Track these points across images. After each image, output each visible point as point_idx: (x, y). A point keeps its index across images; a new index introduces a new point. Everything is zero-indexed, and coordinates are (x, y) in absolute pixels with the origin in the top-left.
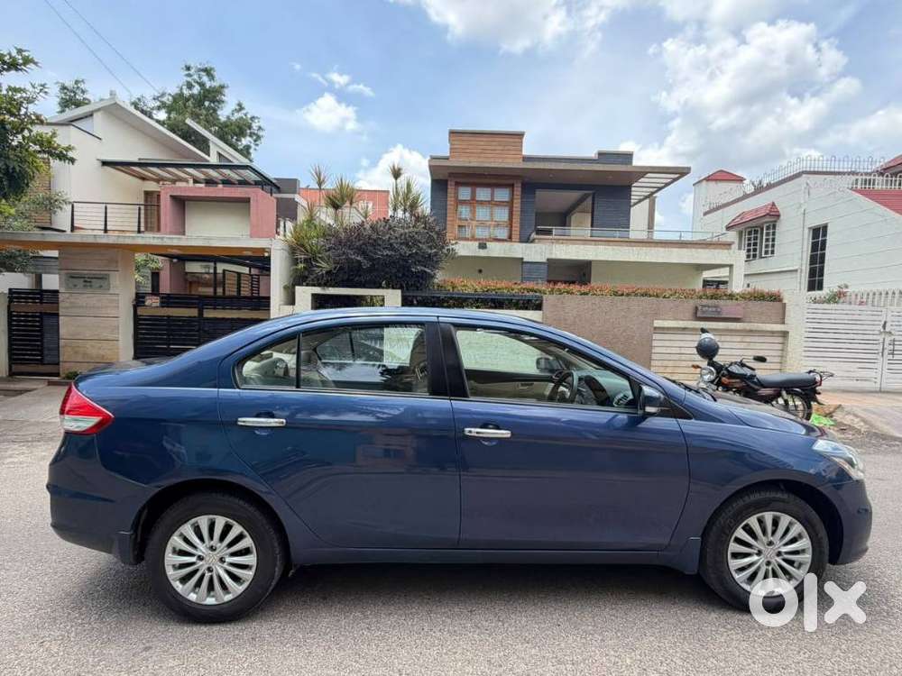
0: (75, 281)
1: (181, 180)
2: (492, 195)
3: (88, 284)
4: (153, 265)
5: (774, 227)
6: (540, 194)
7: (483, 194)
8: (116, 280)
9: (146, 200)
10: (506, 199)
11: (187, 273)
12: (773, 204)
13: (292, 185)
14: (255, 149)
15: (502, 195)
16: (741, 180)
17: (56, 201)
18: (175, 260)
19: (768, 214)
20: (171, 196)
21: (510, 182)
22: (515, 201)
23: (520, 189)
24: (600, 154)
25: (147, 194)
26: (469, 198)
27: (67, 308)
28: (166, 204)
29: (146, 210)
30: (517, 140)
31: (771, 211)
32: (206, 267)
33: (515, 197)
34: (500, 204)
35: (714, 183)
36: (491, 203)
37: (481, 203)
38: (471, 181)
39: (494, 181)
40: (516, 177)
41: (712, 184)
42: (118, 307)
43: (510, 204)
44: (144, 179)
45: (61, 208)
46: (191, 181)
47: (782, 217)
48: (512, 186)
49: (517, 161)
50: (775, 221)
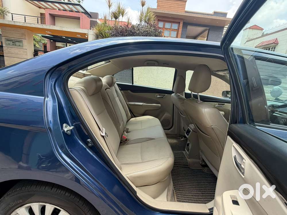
0: (9, 42)
1: (54, 9)
2: (171, 26)
3: (14, 44)
4: (43, 42)
5: (275, 48)
6: (189, 27)
7: (168, 25)
8: (25, 43)
9: (41, 16)
10: (176, 28)
11: (56, 46)
12: (277, 39)
13: (96, 15)
14: (82, 3)
15: (175, 26)
16: (262, 29)
17: (4, 11)
18: (52, 41)
19: (274, 43)
20: (49, 14)
21: (179, 21)
22: (180, 29)
23: (182, 24)
24: (215, 13)
25: (41, 14)
26: (162, 27)
27: (7, 53)
28: (47, 17)
29: (41, 20)
30: (184, 3)
31: (275, 42)
32: (63, 45)
33: (180, 28)
34: (174, 30)
35: (252, 30)
36: (170, 29)
37: (167, 29)
38: (164, 19)
39: (172, 20)
40: (181, 19)
41: (251, 30)
42: (27, 55)
43: (178, 30)
44: (40, 8)
45: (7, 15)
46: (58, 10)
47: (279, 44)
48: (179, 23)
49: (183, 12)
50: (276, 46)
